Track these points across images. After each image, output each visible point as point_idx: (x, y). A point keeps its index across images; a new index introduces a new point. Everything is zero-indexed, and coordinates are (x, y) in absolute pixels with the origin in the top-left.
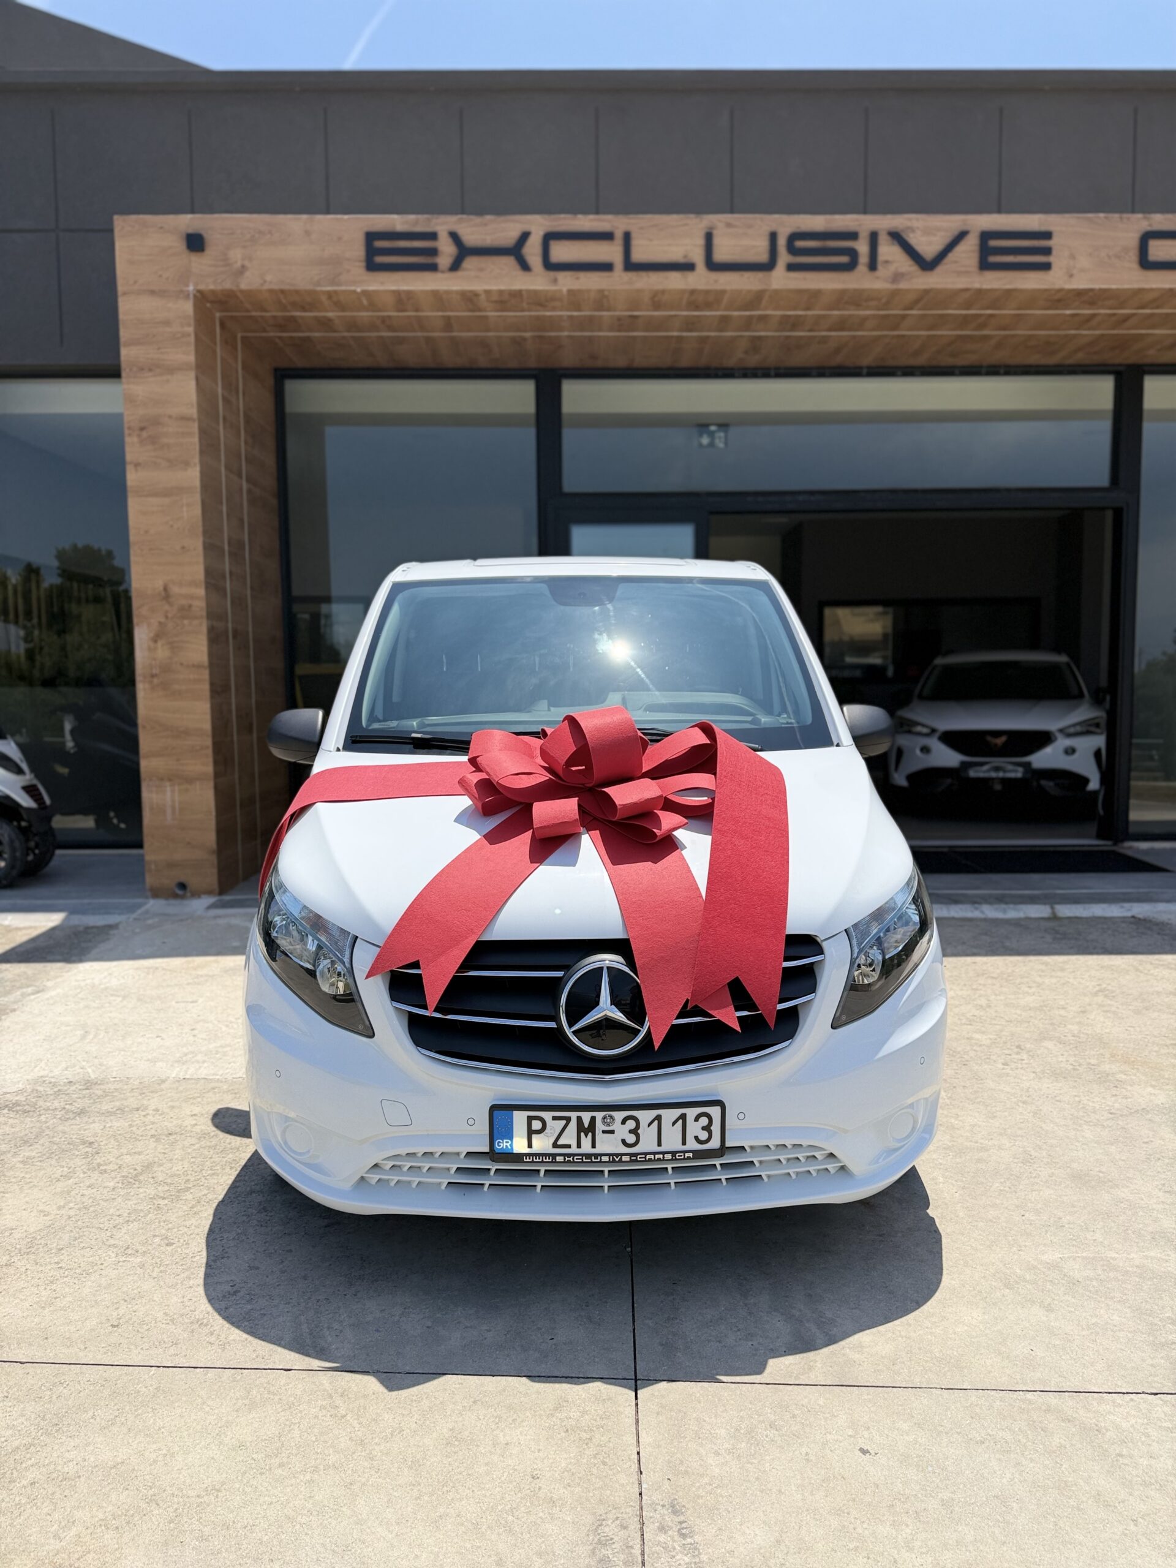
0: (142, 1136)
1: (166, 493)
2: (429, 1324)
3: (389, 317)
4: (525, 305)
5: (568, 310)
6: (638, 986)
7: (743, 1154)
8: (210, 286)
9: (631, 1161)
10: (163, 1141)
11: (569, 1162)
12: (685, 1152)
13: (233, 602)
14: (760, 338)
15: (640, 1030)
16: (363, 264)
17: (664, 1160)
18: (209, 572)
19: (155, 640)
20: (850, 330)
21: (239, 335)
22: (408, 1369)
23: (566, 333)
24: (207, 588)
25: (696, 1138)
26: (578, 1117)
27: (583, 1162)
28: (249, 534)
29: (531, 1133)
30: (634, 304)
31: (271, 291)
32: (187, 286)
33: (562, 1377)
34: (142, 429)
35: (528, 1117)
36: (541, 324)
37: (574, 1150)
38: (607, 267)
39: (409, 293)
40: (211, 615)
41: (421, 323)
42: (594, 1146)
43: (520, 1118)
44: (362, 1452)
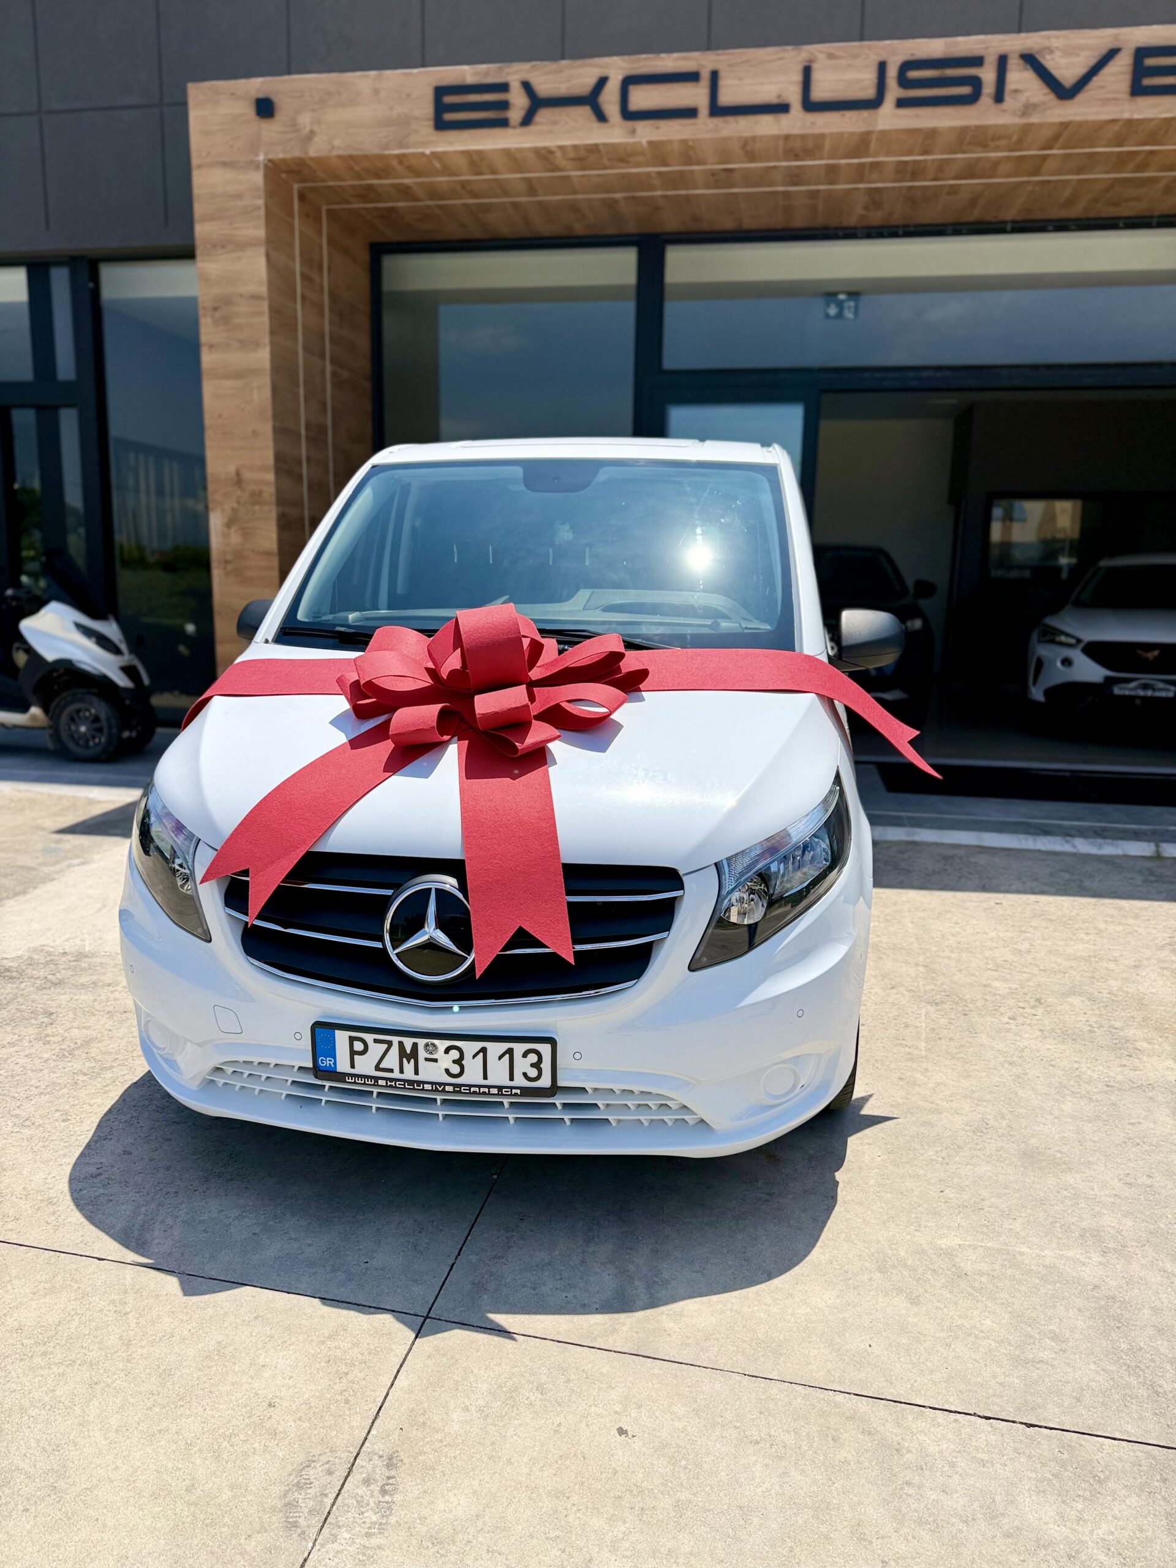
0: (99, 1011)
1: (239, 375)
2: (257, 1230)
3: (468, 181)
4: (605, 161)
5: (654, 166)
6: (467, 912)
7: (586, 1096)
8: (279, 155)
9: (454, 1092)
10: (115, 1018)
11: (391, 1086)
12: (512, 1088)
13: (310, 488)
14: (878, 190)
15: (467, 958)
16: (431, 123)
17: (489, 1094)
18: (279, 458)
19: (228, 525)
20: (981, 177)
21: (324, 208)
22: (213, 1274)
23: (659, 193)
24: (277, 473)
25: (525, 1075)
26: (399, 1042)
27: (405, 1088)
28: (334, 417)
29: (353, 1053)
30: (725, 155)
31: (339, 157)
32: (257, 155)
33: (355, 1304)
34: (215, 309)
35: (350, 1037)
36: (631, 183)
37: (396, 1074)
38: (690, 113)
39: (479, 153)
40: (281, 500)
41: (503, 188)
42: (416, 1072)
43: (342, 1038)
44: (123, 1352)
